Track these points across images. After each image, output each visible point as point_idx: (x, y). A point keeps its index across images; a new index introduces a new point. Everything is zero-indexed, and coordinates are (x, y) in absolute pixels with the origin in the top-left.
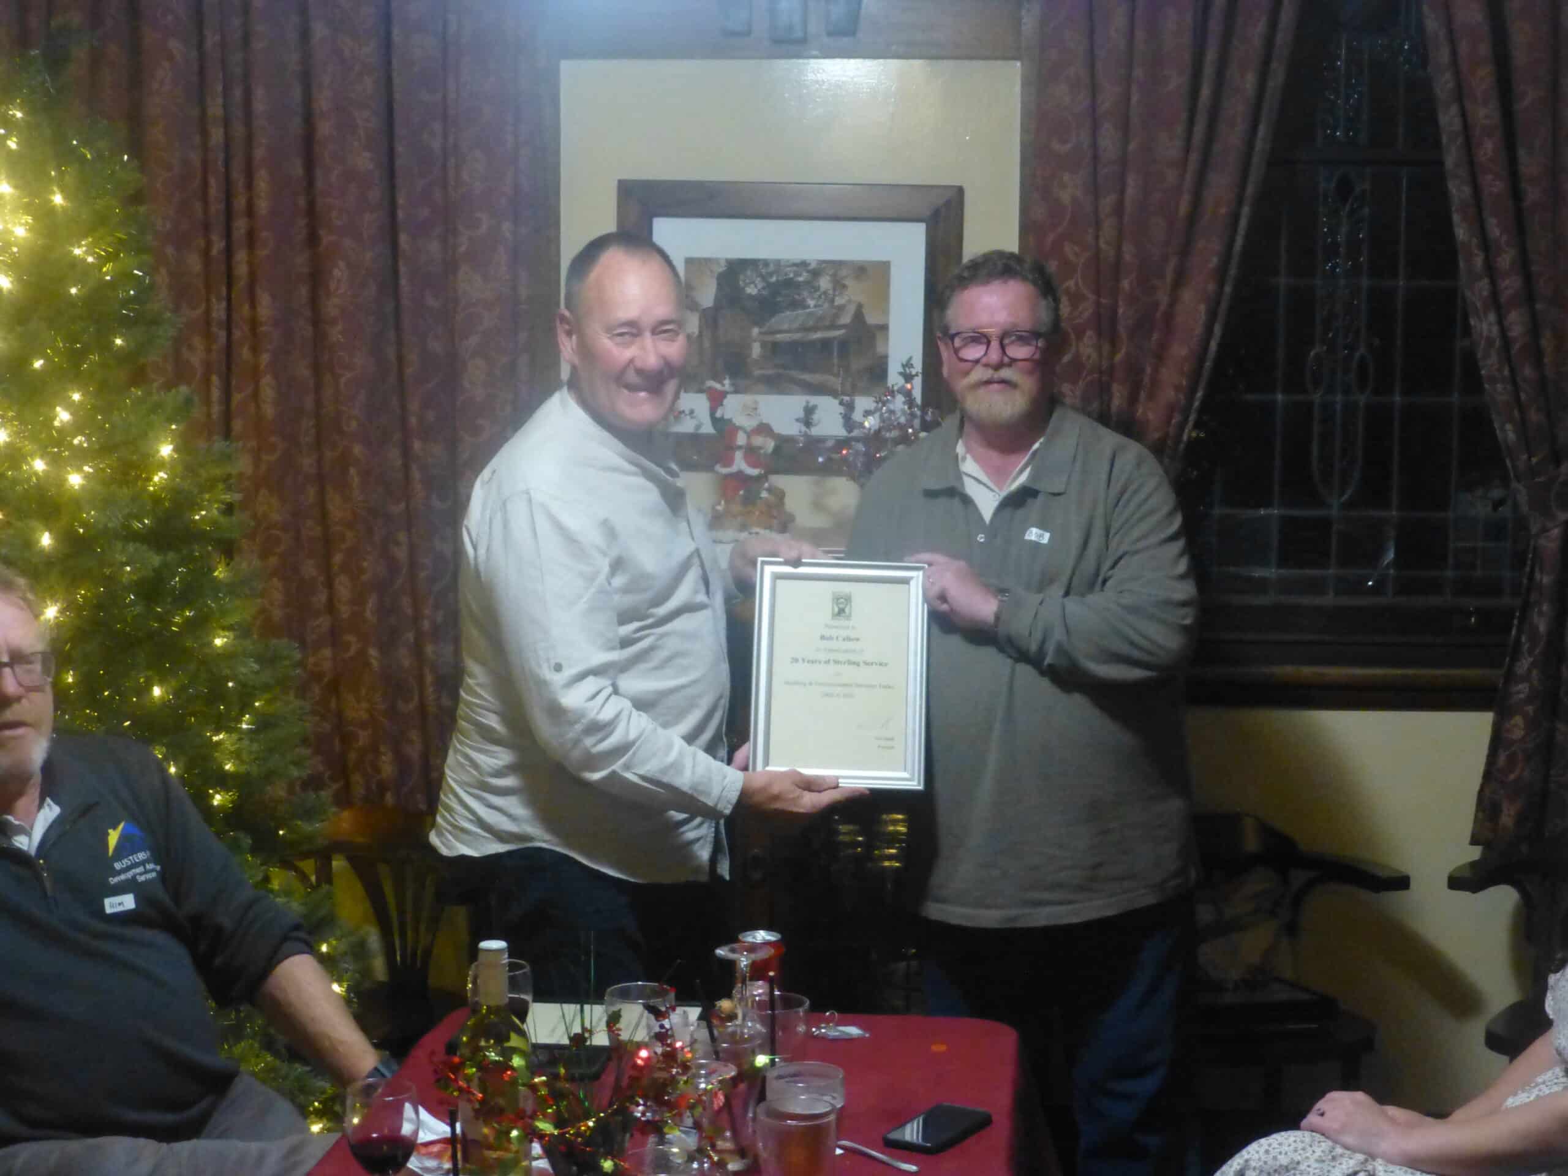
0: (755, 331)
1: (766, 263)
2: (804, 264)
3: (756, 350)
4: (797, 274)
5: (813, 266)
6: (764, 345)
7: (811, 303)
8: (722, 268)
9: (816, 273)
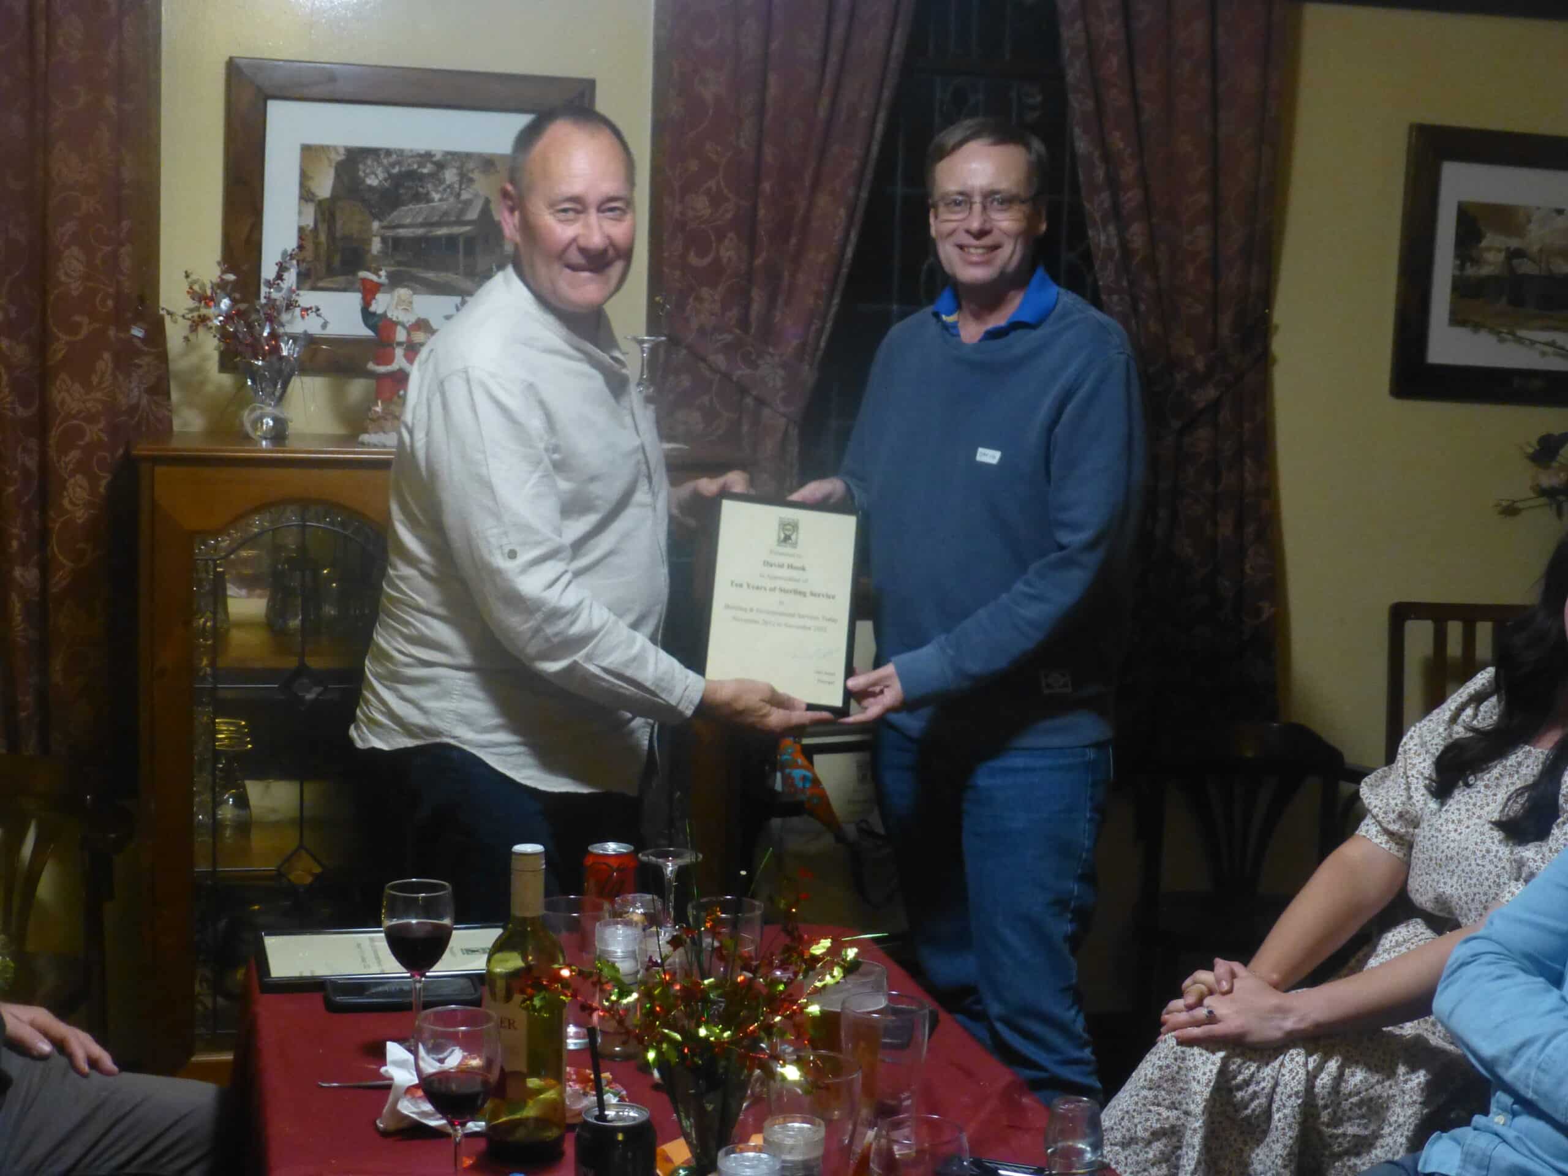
0: (376, 225)
1: (388, 152)
2: (428, 156)
3: (376, 246)
4: (421, 165)
5: (438, 157)
6: (384, 240)
7: (436, 196)
8: (341, 157)
9: (441, 166)
